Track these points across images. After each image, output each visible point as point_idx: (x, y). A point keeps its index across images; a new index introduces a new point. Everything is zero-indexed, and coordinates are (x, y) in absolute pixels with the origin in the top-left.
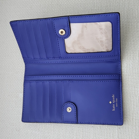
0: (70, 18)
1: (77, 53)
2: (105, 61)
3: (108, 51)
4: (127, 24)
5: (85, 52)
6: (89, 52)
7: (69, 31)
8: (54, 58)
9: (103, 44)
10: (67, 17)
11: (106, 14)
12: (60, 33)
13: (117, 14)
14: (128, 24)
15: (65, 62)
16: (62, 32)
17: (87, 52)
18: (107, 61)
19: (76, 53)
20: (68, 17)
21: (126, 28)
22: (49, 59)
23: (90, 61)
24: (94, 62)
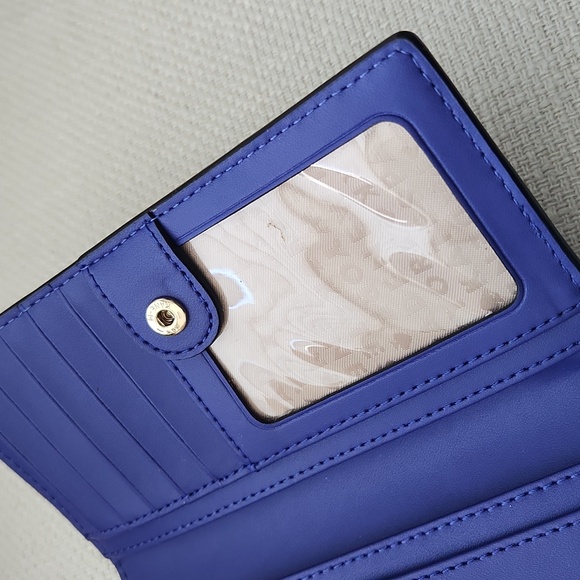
0: (161, 215)
1: (318, 397)
2: (519, 376)
3: (501, 304)
4: (561, 82)
5: (363, 375)
6: (383, 365)
7: (199, 294)
8: (221, 479)
9: (437, 279)
10: (142, 219)
11: (336, 85)
12: (154, 325)
13: (395, 46)
14: (568, 75)
15: (295, 480)
16: (164, 318)
17: (372, 368)
18: (533, 370)
19: (318, 401)
20: (147, 217)
21: (569, 107)
22: (197, 496)
23: (429, 415)
24: (455, 408)
